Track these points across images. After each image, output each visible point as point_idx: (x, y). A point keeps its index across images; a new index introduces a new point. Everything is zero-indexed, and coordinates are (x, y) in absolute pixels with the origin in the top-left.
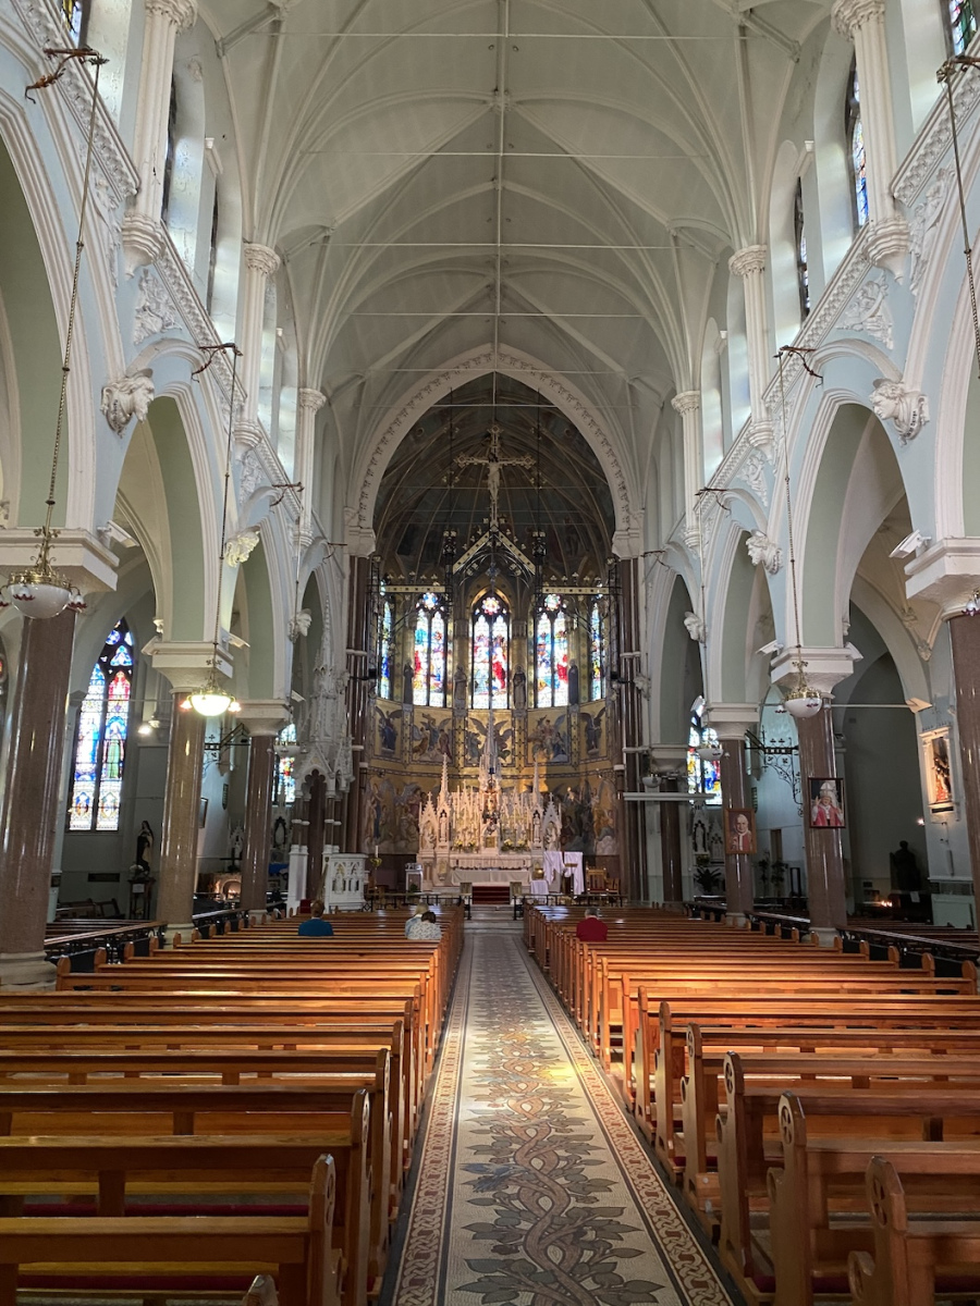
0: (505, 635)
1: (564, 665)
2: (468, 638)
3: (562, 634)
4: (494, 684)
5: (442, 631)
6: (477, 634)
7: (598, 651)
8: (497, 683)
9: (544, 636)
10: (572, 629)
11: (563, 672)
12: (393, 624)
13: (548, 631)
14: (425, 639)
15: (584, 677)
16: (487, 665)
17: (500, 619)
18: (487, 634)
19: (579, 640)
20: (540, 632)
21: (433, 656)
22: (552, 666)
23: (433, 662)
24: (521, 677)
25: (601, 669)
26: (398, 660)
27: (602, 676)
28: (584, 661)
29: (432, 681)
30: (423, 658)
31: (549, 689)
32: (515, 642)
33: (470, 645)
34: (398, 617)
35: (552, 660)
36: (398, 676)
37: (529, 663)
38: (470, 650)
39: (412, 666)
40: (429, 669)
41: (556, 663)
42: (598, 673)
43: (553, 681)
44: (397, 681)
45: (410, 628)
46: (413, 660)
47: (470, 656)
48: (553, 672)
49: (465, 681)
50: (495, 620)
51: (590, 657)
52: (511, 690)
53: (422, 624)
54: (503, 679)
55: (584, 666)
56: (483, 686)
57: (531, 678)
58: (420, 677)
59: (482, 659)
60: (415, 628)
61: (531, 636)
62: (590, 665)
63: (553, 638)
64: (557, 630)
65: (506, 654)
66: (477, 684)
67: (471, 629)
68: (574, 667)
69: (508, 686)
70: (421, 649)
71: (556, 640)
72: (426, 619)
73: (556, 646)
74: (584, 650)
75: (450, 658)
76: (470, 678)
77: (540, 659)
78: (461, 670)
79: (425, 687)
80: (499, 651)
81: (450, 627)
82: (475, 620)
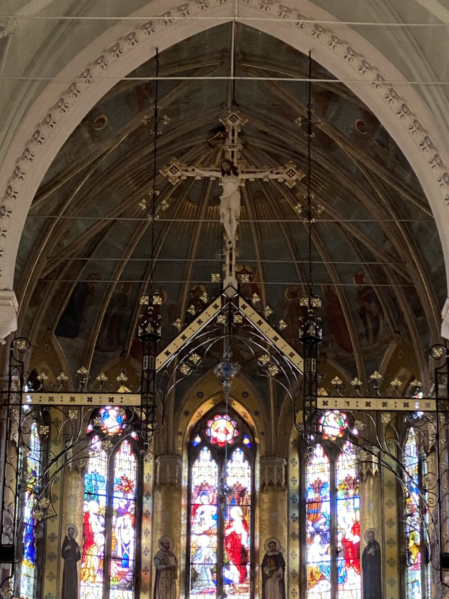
0: (246, 483)
1: (355, 539)
2: (179, 489)
3: (350, 483)
4: (227, 574)
5: (132, 477)
6: (196, 482)
7: (417, 515)
8: (232, 573)
9: (318, 487)
10: (369, 473)
11: (352, 553)
12: (45, 463)
13: (325, 478)
14: (102, 491)
15: (391, 563)
16: (215, 539)
17: (238, 455)
18: (213, 482)
19: (381, 493)
20: (311, 479)
21: (117, 521)
22: (333, 541)
23: (116, 533)
24: (276, 561)
25: (423, 547)
26: (52, 527)
27: (426, 560)
28: (392, 532)
29: (115, 568)
30: (97, 526)
31: (326, 585)
32: (266, 497)
33: (184, 502)
34: (55, 450)
35: (333, 530)
36: (52, 557)
37: (292, 536)
38: (184, 512)
39: (78, 539)
40: (108, 546)
41: (340, 537)
42: (416, 556)
43: (335, 570)
44: (50, 567)
45: (76, 469)
46: (80, 529)
47: (184, 522)
48: (335, 553)
49: (174, 569)
50: (230, 457)
51: (401, 525)
52: (259, 585)
53: (97, 464)
54: (241, 565)
55: (391, 543)
56: (207, 578)
57: (294, 564)
58: (92, 560)
59: (205, 528)
60: (84, 470)
61: (294, 486)
62: (402, 539)
63: (334, 491)
64: (341, 476)
65: (248, 519)
66: (196, 575)
67: (185, 473)
68: (372, 543)
69: (253, 578)
70: (94, 508)
71: (340, 494)
72: (104, 453)
73: (341, 505)
74: (391, 512)
75: (146, 525)
76: (183, 562)
77: (310, 529)
78: (166, 548)
79: (100, 578)
80: (235, 513)
81: (148, 469)
82: (193, 455)
